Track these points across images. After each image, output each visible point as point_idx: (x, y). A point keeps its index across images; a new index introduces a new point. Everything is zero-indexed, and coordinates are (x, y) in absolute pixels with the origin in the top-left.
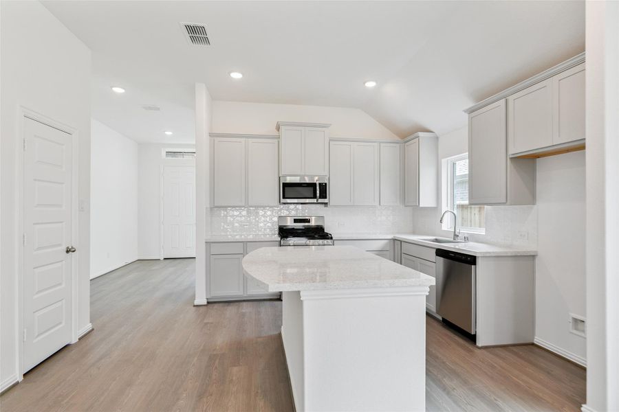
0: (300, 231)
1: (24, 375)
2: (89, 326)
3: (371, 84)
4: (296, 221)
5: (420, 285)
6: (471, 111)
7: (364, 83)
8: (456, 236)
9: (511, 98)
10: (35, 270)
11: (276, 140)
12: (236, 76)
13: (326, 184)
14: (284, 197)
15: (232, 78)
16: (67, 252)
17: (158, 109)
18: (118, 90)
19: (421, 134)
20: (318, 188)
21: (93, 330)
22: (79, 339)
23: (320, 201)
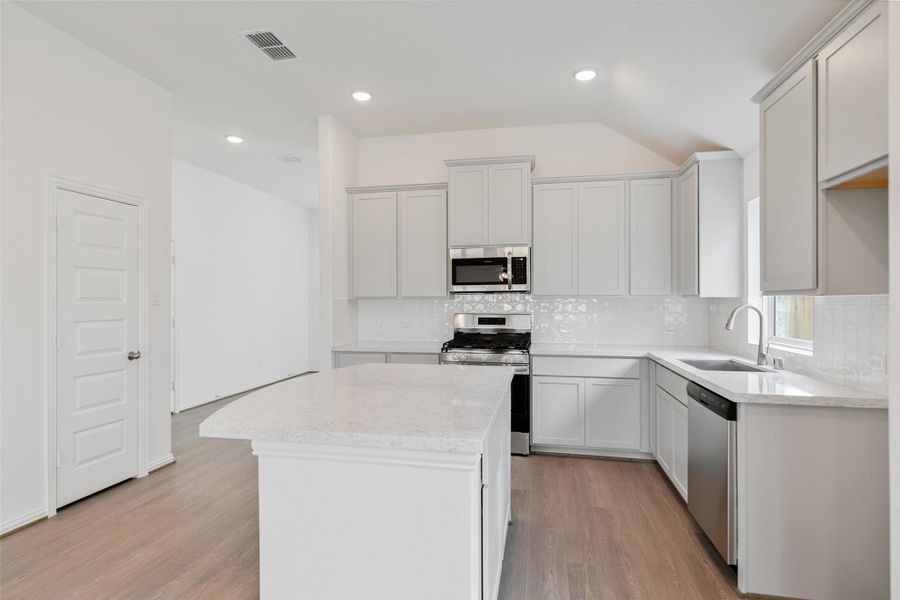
0: (489, 339)
1: (58, 510)
2: (169, 458)
3: (585, 76)
4: (482, 321)
5: (450, 451)
6: (763, 96)
7: (574, 75)
8: (761, 356)
9: (822, 57)
10: (77, 380)
11: (444, 191)
12: (362, 97)
13: (525, 258)
14: (455, 283)
15: (354, 100)
16: (130, 358)
17: (299, 159)
18: (235, 140)
19: (700, 156)
20: (509, 266)
21: (175, 462)
22: (151, 473)
23: (515, 287)
